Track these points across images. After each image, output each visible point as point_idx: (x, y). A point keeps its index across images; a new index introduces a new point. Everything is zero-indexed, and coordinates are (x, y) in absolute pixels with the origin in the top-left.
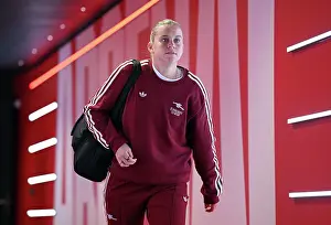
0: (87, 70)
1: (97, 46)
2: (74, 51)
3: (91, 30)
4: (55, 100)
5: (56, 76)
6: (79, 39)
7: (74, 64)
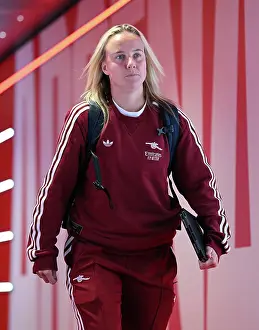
0: (55, 81)
1: (71, 45)
2: (37, 55)
3: (61, 22)
4: (11, 125)
5: (12, 89)
6: (45, 35)
7: (37, 71)
